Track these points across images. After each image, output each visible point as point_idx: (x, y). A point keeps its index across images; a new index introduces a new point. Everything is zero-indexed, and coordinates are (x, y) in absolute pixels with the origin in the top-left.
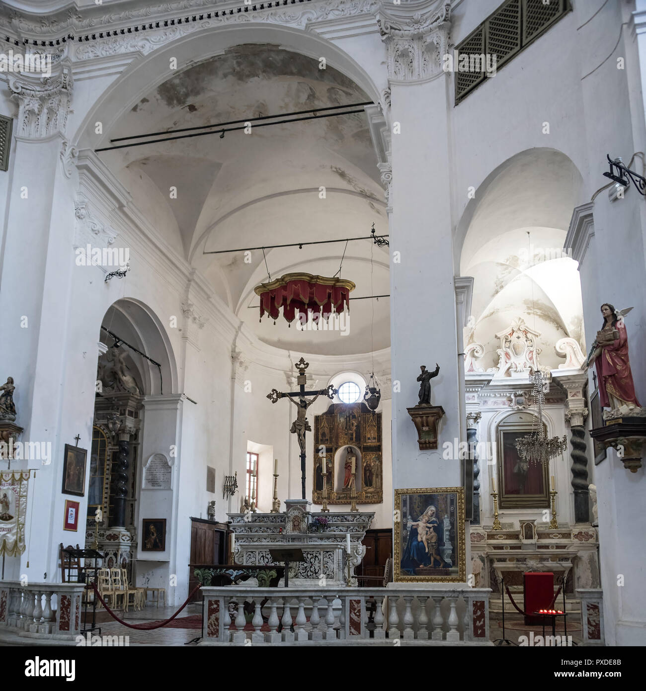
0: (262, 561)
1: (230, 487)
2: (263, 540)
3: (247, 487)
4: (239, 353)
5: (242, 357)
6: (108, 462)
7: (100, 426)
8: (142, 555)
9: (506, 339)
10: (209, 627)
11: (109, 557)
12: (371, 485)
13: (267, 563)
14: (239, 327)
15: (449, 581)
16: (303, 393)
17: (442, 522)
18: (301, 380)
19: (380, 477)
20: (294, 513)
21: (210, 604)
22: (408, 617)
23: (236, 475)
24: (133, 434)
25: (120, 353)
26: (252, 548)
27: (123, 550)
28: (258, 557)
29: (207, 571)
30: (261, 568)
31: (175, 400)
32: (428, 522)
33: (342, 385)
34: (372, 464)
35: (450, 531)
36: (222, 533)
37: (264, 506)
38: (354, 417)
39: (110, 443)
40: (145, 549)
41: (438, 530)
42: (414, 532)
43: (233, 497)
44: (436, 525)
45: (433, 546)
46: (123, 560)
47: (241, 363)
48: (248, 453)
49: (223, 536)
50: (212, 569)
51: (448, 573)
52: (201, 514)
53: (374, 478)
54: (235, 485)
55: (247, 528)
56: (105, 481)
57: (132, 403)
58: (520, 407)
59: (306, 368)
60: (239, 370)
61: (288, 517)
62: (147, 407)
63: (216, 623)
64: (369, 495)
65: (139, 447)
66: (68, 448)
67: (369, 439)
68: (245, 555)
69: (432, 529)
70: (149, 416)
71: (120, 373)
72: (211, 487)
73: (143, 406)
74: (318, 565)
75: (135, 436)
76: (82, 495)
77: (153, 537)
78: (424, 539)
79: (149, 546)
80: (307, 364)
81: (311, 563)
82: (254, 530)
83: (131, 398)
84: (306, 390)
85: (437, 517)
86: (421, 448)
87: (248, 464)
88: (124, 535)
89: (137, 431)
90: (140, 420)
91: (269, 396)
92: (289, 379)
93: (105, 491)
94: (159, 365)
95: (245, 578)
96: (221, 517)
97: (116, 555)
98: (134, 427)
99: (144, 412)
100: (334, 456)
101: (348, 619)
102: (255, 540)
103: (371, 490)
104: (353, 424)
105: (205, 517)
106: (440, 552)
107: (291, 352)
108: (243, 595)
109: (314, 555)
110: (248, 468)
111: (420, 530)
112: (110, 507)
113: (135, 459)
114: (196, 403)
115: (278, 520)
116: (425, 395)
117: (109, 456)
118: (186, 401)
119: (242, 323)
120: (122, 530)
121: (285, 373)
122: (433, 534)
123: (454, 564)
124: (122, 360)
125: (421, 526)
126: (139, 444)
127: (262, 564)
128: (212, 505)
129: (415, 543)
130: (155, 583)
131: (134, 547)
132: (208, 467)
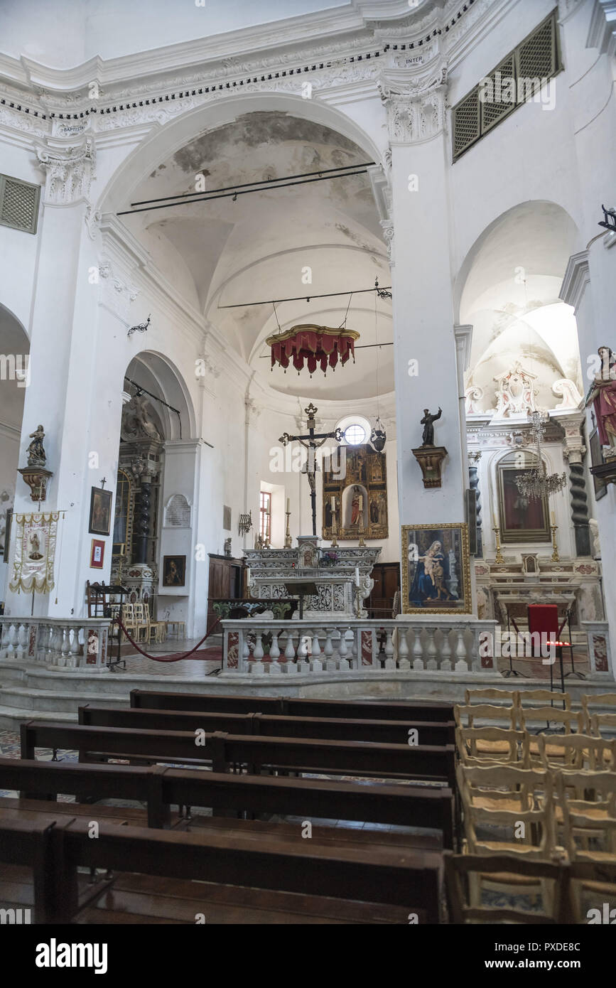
0: (276, 594)
1: (245, 525)
2: (277, 574)
3: (261, 524)
4: (253, 399)
5: (255, 404)
6: (131, 503)
7: (124, 470)
8: (163, 590)
9: (504, 382)
10: (228, 659)
11: (131, 592)
12: (377, 521)
13: (281, 596)
14: (252, 376)
15: (456, 612)
16: (312, 436)
17: (448, 557)
18: (311, 424)
19: (385, 513)
20: (305, 549)
21: (230, 636)
22: (417, 648)
23: (251, 513)
24: (155, 476)
25: (142, 402)
26: (268, 582)
27: (146, 585)
28: (272, 591)
29: (225, 604)
30: (276, 601)
31: (194, 444)
32: (434, 556)
33: (349, 428)
34: (378, 502)
35: (455, 565)
36: (238, 568)
37: (277, 542)
38: (360, 457)
39: (133, 485)
40: (165, 584)
41: (444, 564)
42: (421, 566)
43: (247, 534)
44: (441, 559)
45: (439, 579)
46: (145, 596)
47: (254, 409)
48: (262, 492)
49: (239, 572)
50: (230, 603)
51: (454, 605)
52: (218, 551)
53: (380, 513)
54: (250, 523)
56: (128, 521)
57: (153, 447)
58: (519, 446)
59: (315, 412)
60: (252, 415)
61: (300, 553)
62: (167, 451)
63: (235, 654)
64: (375, 531)
65: (160, 488)
66: (94, 490)
67: (374, 478)
68: (260, 588)
69: (438, 564)
70: (169, 459)
71: (142, 419)
72: (227, 526)
73: (163, 450)
74: (329, 597)
75: (156, 479)
76: (107, 534)
77: (174, 573)
78: (430, 573)
79: (169, 581)
80: (316, 409)
81: (322, 596)
82: (268, 565)
83: (152, 443)
84: (315, 433)
85: (443, 551)
86: (426, 487)
87: (261, 503)
88: (145, 572)
89: (158, 473)
90: (161, 464)
91: (281, 440)
92: (299, 424)
93: (128, 530)
94: (178, 412)
95: (261, 611)
96: (237, 553)
97: (138, 590)
98: (156, 470)
99: (165, 456)
100: (342, 494)
101: (360, 650)
102: (269, 574)
103: (378, 526)
104: (359, 464)
105: (222, 553)
106: (446, 585)
107: (300, 398)
108: (260, 627)
109: (326, 588)
110: (261, 506)
111: (426, 564)
112: (133, 545)
113: (156, 500)
114: (214, 446)
115: (290, 556)
116: (429, 436)
117: (132, 497)
118: (204, 446)
119: (255, 371)
120: (144, 566)
121: (295, 418)
122: (439, 568)
123: (460, 596)
124: (143, 407)
125: (428, 560)
126: (159, 485)
127: (277, 597)
128: (228, 543)
129: (422, 576)
130: (175, 617)
131: (155, 582)
132: (224, 506)
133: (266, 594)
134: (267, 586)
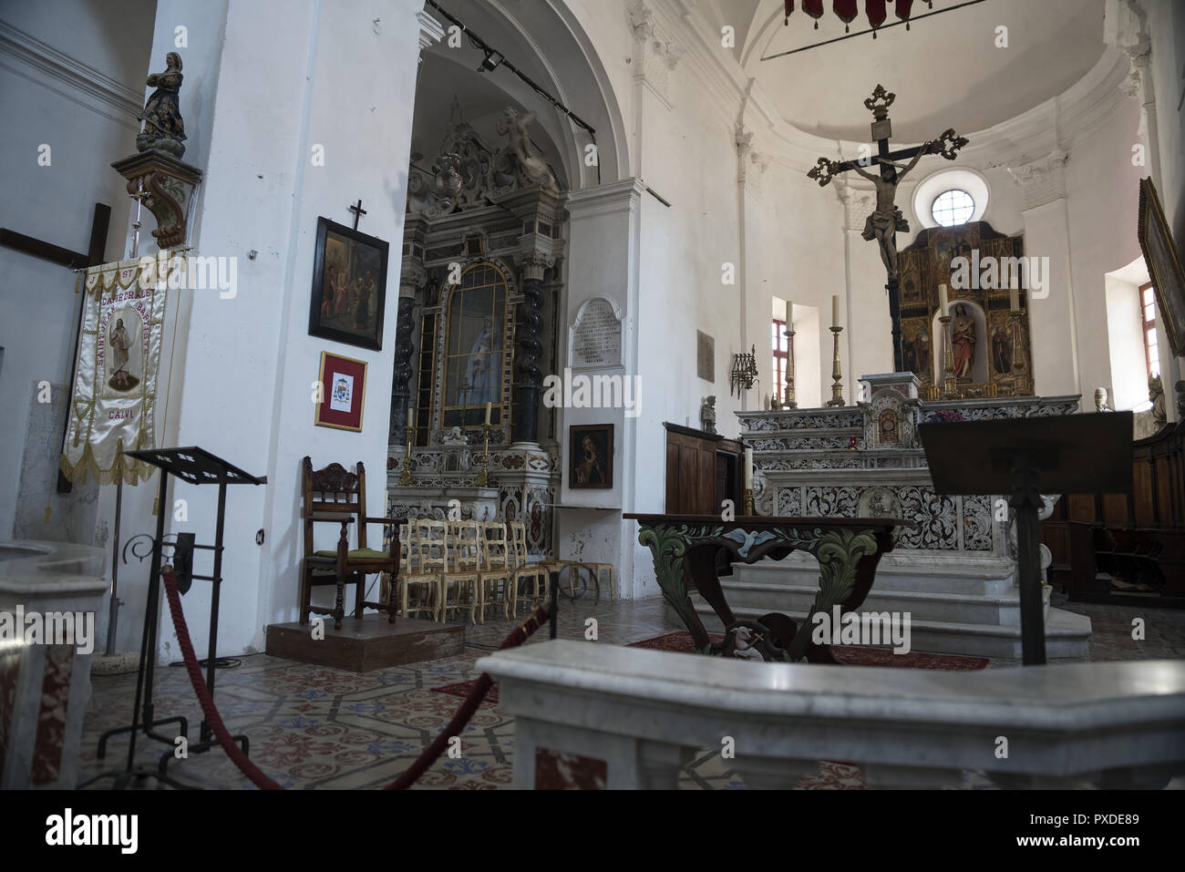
0: (814, 508)
1: (744, 374)
2: (815, 464)
3: (775, 380)
5: (757, 145)
6: (509, 325)
7: (496, 261)
8: (570, 497)
11: (507, 499)
13: (827, 512)
14: (748, 90)
18: (881, 130)
20: (882, 404)
23: (753, 350)
24: (550, 267)
25: (520, 118)
26: (794, 481)
27: (534, 486)
28: (805, 500)
29: (672, 531)
30: (826, 525)
31: (625, 191)
33: (938, 197)
34: (1009, 332)
36: (730, 459)
37: (810, 396)
38: (967, 248)
39: (512, 289)
40: (575, 484)
43: (749, 392)
46: (534, 507)
47: (754, 156)
48: (775, 321)
49: (729, 465)
50: (685, 527)
52: (687, 419)
54: (752, 369)
55: (778, 441)
56: (506, 360)
57: (545, 210)
59: (888, 104)
60: (752, 170)
61: (869, 414)
62: (573, 214)
64: (1005, 388)
65: (563, 291)
66: (327, 227)
68: (775, 495)
70: (576, 231)
71: (519, 151)
72: (706, 371)
73: (566, 215)
74: (950, 517)
75: (554, 272)
76: (375, 345)
77: (590, 461)
79: (581, 479)
80: (892, 96)
81: (933, 512)
82: (792, 444)
83: (542, 197)
84: (892, 150)
87: (774, 341)
88: (534, 458)
89: (559, 261)
90: (564, 242)
91: (813, 174)
92: (841, 192)
93: (504, 377)
94: (592, 131)
95: (779, 552)
96: (729, 428)
97: (519, 496)
98: (553, 255)
99: (569, 224)
100: (931, 321)
102: (797, 463)
103: (1009, 379)
105: (696, 425)
110: (775, 348)
112: (513, 406)
113: (556, 315)
114: (668, 205)
115: (844, 423)
117: (511, 312)
118: (645, 195)
119: (751, 80)
120: (531, 448)
126: (561, 286)
127: (816, 513)
128: (709, 405)
130: (594, 554)
131: (555, 481)
132: (699, 332)
133: (789, 507)
134: (792, 489)
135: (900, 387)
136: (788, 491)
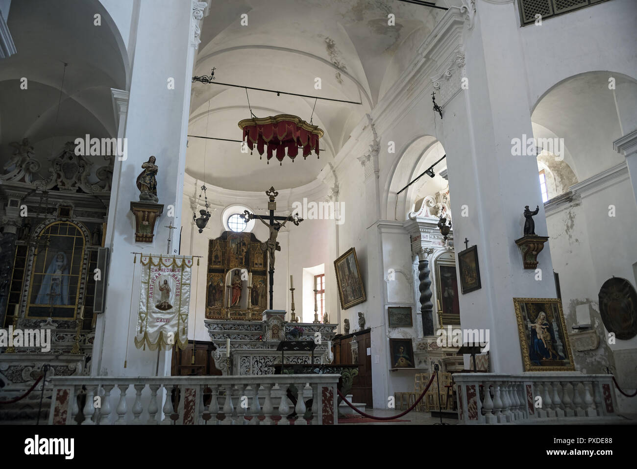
0: (255, 365)
2: (244, 347)
6: (85, 261)
7: (78, 224)
9: (444, 196)
10: (469, 411)
12: (257, 304)
13: (261, 367)
15: (565, 370)
16: (272, 217)
17: (552, 325)
19: (265, 298)
21: (468, 389)
28: (252, 362)
32: (542, 324)
33: (232, 216)
34: (259, 286)
35: (558, 331)
38: (244, 244)
41: (550, 330)
42: (534, 331)
44: (548, 326)
45: (549, 343)
51: (563, 364)
53: (260, 297)
55: (225, 335)
56: (81, 281)
58: (451, 248)
61: (268, 326)
63: (475, 406)
67: (256, 264)
69: (546, 330)
78: (542, 338)
85: (547, 320)
100: (225, 276)
101: (527, 402)
103: (257, 308)
104: (243, 250)
106: (555, 348)
107: (198, 180)
111: (537, 330)
115: (252, 329)
117: (87, 255)
121: (190, 199)
122: (547, 333)
123: (566, 357)
125: (538, 326)
129: (536, 340)
133: (245, 365)
134: (246, 357)
135: (281, 316)
136: (245, 358)
